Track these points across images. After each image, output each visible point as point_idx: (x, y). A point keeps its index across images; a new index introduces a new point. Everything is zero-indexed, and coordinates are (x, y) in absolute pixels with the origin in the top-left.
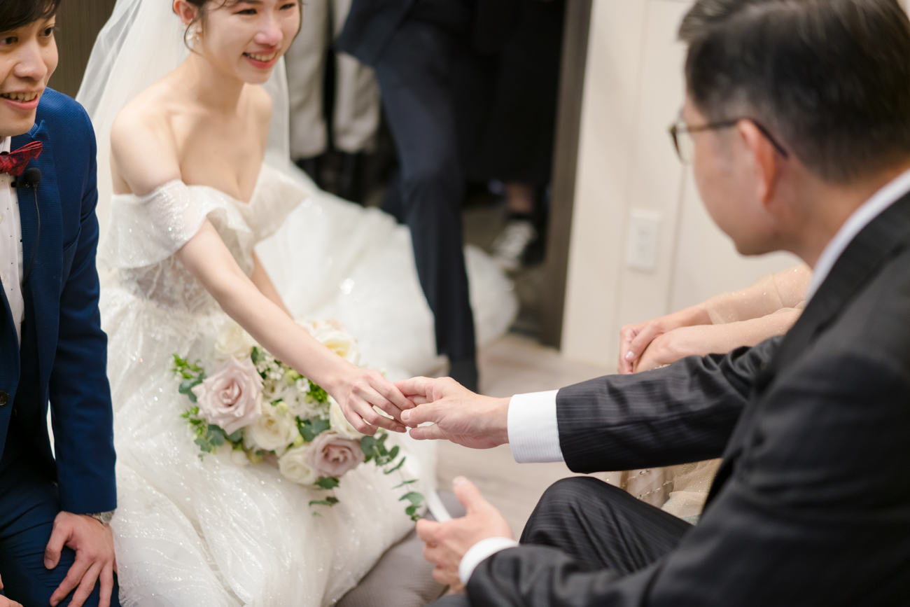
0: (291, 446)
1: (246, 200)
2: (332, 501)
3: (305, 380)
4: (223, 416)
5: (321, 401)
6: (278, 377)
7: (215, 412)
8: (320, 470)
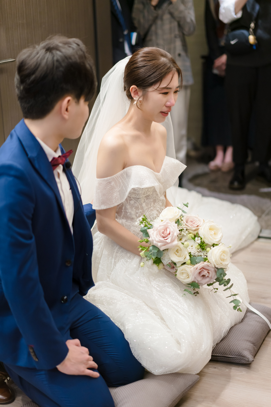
0: (185, 263)
1: (158, 172)
2: (197, 293)
3: (199, 238)
4: (160, 242)
5: (203, 249)
6: (185, 234)
7: (157, 239)
8: (195, 278)
